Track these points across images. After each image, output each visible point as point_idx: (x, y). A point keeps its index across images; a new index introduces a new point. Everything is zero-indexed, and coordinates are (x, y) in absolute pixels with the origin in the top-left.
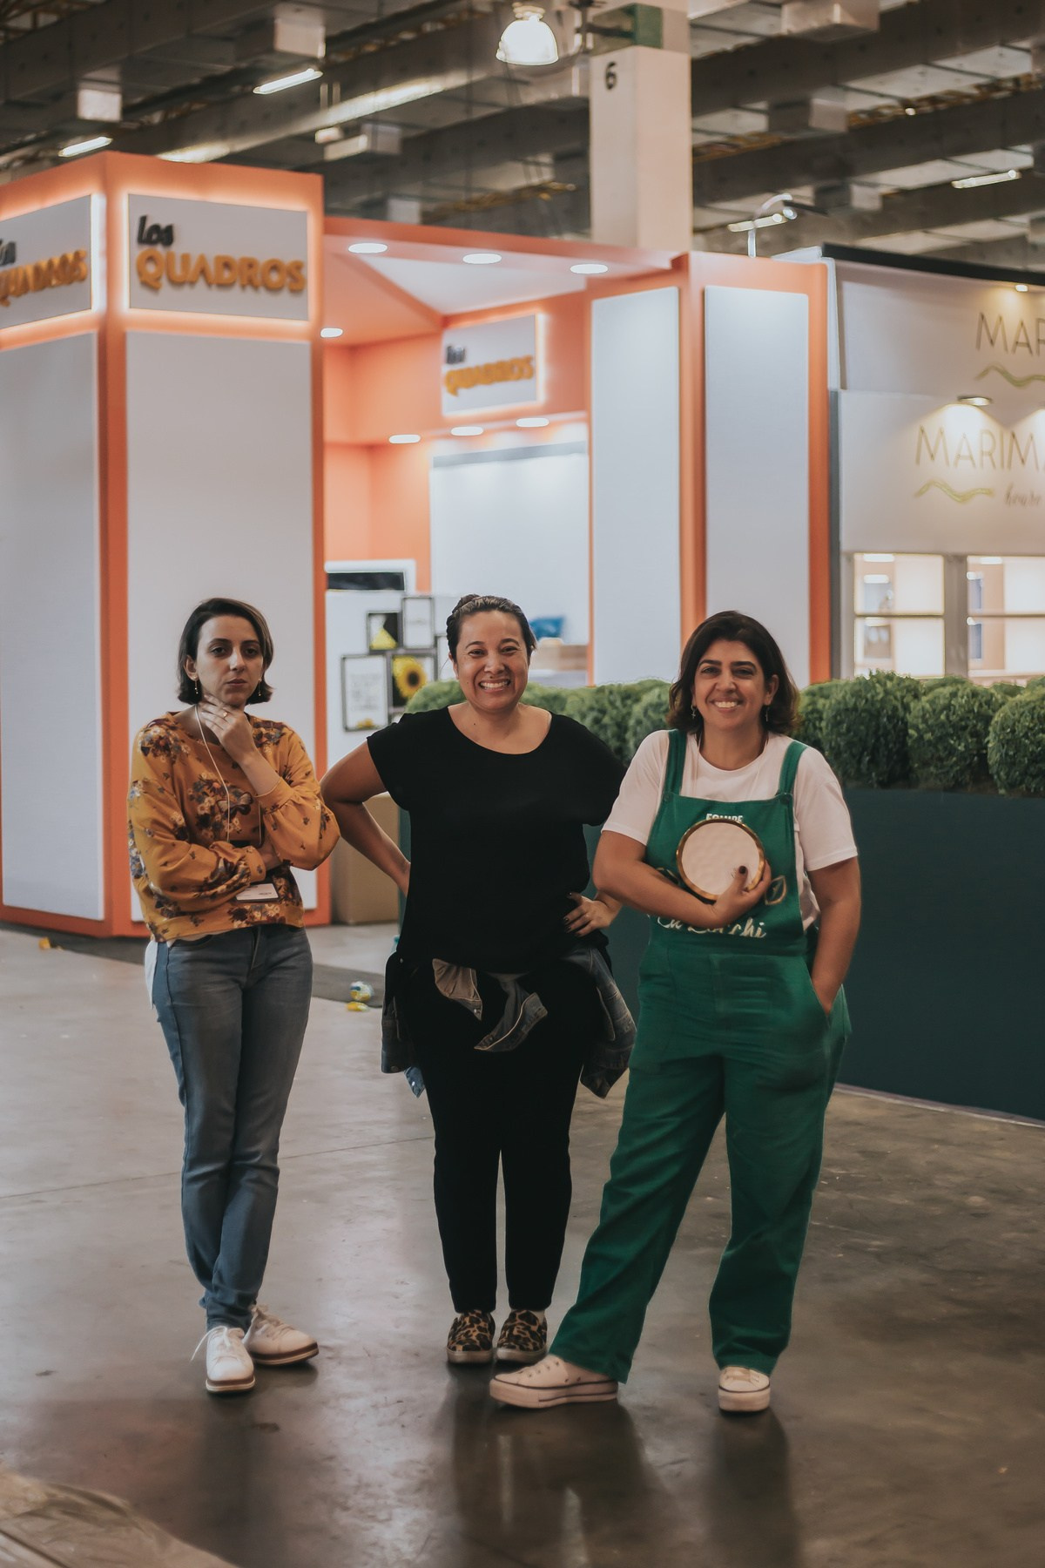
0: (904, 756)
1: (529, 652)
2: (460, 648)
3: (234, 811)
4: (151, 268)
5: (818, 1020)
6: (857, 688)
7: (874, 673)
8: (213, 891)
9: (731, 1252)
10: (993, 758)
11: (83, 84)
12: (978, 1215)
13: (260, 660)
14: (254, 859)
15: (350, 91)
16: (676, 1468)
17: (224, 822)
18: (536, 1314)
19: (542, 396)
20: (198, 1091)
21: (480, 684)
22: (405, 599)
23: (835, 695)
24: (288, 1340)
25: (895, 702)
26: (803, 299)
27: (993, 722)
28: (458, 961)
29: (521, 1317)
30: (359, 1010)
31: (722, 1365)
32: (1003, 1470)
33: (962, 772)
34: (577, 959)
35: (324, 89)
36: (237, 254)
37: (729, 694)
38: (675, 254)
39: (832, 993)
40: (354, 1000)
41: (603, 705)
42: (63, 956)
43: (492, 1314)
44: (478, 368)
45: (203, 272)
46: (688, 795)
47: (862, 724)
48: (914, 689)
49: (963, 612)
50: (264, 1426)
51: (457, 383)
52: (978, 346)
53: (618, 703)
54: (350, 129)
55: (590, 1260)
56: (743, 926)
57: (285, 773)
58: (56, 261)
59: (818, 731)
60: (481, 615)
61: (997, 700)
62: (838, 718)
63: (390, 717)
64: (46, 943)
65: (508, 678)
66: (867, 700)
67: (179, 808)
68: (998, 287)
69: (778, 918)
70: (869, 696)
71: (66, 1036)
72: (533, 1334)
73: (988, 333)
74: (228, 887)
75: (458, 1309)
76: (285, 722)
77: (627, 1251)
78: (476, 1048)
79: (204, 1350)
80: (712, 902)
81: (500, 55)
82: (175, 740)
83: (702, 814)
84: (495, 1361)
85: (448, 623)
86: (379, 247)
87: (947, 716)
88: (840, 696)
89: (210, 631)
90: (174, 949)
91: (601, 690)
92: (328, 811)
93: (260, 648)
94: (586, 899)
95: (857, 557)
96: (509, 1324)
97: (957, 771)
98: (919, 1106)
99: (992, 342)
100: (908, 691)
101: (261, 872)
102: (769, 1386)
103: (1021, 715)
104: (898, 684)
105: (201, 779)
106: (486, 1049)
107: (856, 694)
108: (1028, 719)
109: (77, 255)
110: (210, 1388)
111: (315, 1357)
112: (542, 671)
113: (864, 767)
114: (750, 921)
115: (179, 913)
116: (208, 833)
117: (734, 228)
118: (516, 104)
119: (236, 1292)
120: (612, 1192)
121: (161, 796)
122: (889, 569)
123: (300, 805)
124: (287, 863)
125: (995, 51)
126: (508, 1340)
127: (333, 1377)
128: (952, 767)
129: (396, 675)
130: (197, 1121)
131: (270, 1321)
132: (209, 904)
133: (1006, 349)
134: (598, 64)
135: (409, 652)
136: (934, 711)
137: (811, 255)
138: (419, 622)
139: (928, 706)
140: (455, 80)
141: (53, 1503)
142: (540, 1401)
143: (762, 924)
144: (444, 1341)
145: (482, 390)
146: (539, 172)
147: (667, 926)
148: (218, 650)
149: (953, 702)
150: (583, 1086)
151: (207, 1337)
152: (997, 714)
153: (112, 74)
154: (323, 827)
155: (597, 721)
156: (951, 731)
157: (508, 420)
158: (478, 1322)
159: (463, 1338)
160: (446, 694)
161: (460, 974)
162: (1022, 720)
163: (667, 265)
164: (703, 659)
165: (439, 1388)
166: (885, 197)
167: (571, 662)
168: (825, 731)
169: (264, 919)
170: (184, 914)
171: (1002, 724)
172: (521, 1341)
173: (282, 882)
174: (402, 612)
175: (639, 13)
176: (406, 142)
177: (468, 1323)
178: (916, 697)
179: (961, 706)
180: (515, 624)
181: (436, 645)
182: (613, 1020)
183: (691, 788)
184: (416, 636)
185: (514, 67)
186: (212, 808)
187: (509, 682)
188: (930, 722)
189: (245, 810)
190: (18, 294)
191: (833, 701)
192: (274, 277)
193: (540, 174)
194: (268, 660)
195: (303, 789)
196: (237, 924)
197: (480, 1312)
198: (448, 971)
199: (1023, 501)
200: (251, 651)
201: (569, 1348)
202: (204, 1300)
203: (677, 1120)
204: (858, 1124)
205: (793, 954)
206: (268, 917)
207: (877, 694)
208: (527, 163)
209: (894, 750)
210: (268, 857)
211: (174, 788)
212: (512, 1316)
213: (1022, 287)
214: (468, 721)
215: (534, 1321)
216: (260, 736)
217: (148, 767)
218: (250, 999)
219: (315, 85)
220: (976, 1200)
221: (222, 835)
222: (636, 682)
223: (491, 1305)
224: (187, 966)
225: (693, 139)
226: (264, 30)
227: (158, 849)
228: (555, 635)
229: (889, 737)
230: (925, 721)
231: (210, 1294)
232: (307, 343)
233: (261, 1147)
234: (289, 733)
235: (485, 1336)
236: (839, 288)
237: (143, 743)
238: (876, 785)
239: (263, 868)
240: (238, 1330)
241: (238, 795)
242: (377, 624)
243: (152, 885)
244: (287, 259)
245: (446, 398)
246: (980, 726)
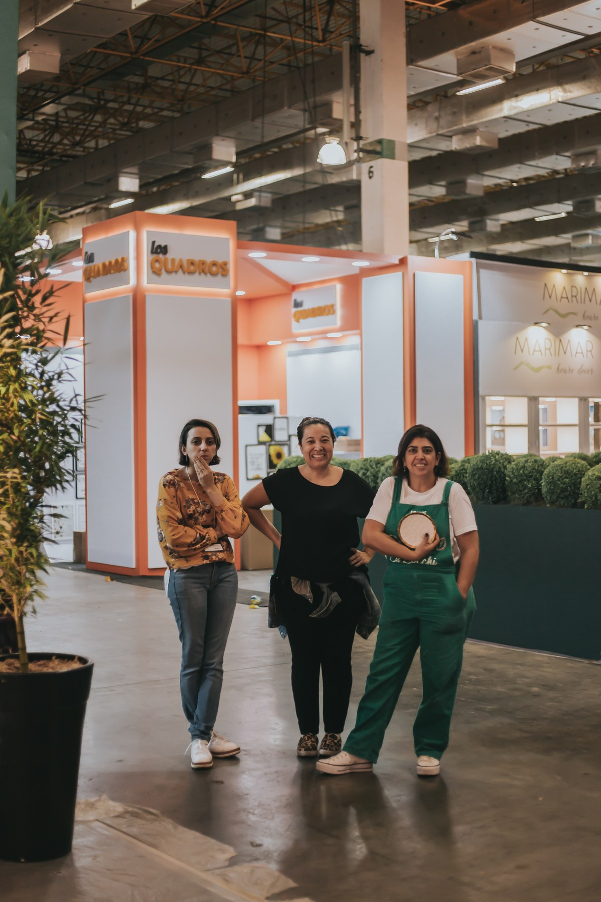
0: (504, 490)
1: (333, 442)
2: (303, 440)
3: (204, 512)
4: (157, 265)
5: (460, 603)
6: (483, 458)
7: (490, 452)
8: (194, 547)
9: (423, 706)
10: (544, 490)
11: (121, 174)
12: (536, 695)
13: (214, 446)
14: (212, 533)
15: (247, 177)
16: (398, 798)
17: (199, 517)
18: (336, 735)
19: (339, 323)
20: (188, 636)
21: (312, 456)
22: (275, 418)
23: (472, 462)
24: (226, 746)
25: (500, 465)
26: (461, 277)
27: (544, 474)
28: (302, 577)
29: (330, 736)
30: (256, 608)
31: (418, 755)
32: (541, 799)
33: (530, 496)
34: (354, 577)
35: (235, 176)
36: (197, 258)
37: (422, 460)
38: (401, 257)
39: (467, 590)
40: (252, 604)
41: (367, 467)
42: (116, 584)
43: (317, 735)
44: (309, 310)
45: (181, 267)
46: (403, 503)
47: (485, 475)
48: (509, 459)
49: (537, 424)
50: (217, 782)
51: (299, 317)
52: (544, 299)
53: (374, 466)
54: (247, 195)
55: (360, 710)
56: (427, 560)
57: (226, 496)
58: (113, 262)
59: (465, 478)
60: (313, 426)
61: (546, 464)
62: (474, 472)
63: (268, 473)
64: (108, 579)
65: (324, 453)
66: (487, 464)
67: (179, 511)
68: (554, 271)
69: (443, 556)
70: (488, 462)
71: (120, 620)
72: (335, 744)
73: (549, 293)
74: (201, 545)
75: (302, 733)
76: (226, 473)
77: (377, 705)
78: (310, 616)
79: (190, 751)
80: (413, 550)
81: (318, 160)
82: (178, 481)
83: (409, 511)
84: (319, 755)
85: (298, 429)
86: (264, 254)
87: (523, 471)
88: (475, 463)
89: (192, 433)
90: (177, 573)
91: (366, 460)
92: (245, 513)
93: (215, 441)
94: (358, 551)
95: (487, 398)
96: (325, 739)
97: (528, 496)
98: (512, 649)
99: (550, 297)
100: (506, 460)
101: (215, 539)
102: (439, 765)
103: (557, 470)
104: (501, 457)
105: (189, 498)
106: (314, 616)
107: (482, 461)
108: (560, 472)
109: (123, 259)
110: (193, 766)
111: (239, 754)
112: (339, 451)
113: (486, 494)
114: (430, 557)
115: (180, 557)
116: (192, 522)
117: (430, 240)
118: (326, 183)
119: (204, 724)
120: (370, 679)
121: (171, 505)
122: (502, 403)
123: (233, 510)
124: (227, 536)
125: (553, 158)
126: (324, 746)
127: (246, 762)
128: (525, 494)
129: (271, 454)
130: (187, 648)
131: (219, 738)
132: (193, 553)
133: (557, 300)
134: (365, 167)
135: (277, 443)
136: (517, 469)
137: (465, 256)
138: (282, 429)
139: (515, 466)
140: (297, 172)
141: (126, 812)
142: (339, 771)
143: (435, 559)
144: (296, 747)
145: (310, 320)
146: (338, 214)
147: (394, 561)
148: (196, 442)
149: (526, 465)
150: (358, 635)
151: (191, 745)
152: (546, 470)
153: (135, 170)
154: (243, 520)
155: (364, 474)
156: (525, 478)
157: (323, 334)
158: (311, 738)
159: (304, 745)
160: (295, 462)
161: (303, 583)
162: (557, 472)
163: (397, 262)
164: (409, 446)
165: (294, 766)
166: (502, 225)
167: (353, 448)
168: (468, 478)
169: (217, 559)
170: (182, 557)
171: (548, 475)
172: (330, 746)
173: (225, 543)
174: (274, 424)
175: (385, 143)
176: (274, 201)
177: (306, 739)
178: (509, 463)
179: (529, 467)
180: (327, 429)
181: (289, 439)
182: (370, 604)
183: (403, 500)
184: (280, 436)
185: (325, 166)
186: (194, 511)
187: (325, 455)
188: (516, 474)
189: (208, 512)
190: (95, 277)
191: (472, 465)
192: (214, 269)
193: (337, 216)
194: (218, 446)
195: (234, 503)
196: (205, 562)
197: (311, 734)
198: (298, 582)
199: (565, 372)
200: (210, 442)
201: (351, 748)
202: (190, 729)
203: (398, 647)
204: (483, 657)
205: (449, 573)
206: (219, 558)
207: (492, 461)
208: (331, 210)
209: (500, 487)
210: (218, 532)
211: (177, 503)
212: (326, 736)
213: (564, 271)
214: (306, 472)
215: (336, 738)
216: (215, 479)
217: (165, 492)
218: (211, 595)
219: (231, 174)
220: (535, 689)
221: (198, 523)
222: (383, 456)
223: (317, 732)
224: (183, 580)
225: (409, 199)
226: (206, 149)
227: (171, 529)
228: (345, 435)
229: (497, 481)
230: (513, 474)
231: (193, 726)
232: (230, 299)
233: (216, 660)
234: (228, 478)
235: (314, 745)
236: (478, 272)
237: (164, 482)
238: (491, 503)
239: (216, 537)
240: (205, 741)
241: (205, 505)
242: (262, 430)
243: (168, 545)
244: (220, 260)
245: (294, 323)
246: (538, 476)
